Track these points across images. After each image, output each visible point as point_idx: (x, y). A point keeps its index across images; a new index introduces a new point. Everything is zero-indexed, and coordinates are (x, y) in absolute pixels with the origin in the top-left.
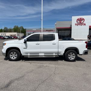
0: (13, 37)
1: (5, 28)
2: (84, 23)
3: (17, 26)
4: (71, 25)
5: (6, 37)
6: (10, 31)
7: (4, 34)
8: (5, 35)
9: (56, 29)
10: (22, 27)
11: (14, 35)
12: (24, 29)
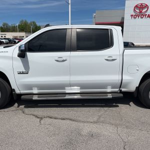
0: (17, 41)
1: (4, 24)
2: (147, 13)
3: (26, 21)
5: (4, 40)
6: (13, 30)
7: (3, 36)
8: (5, 37)
10: (34, 22)
11: (20, 37)
12: (38, 25)
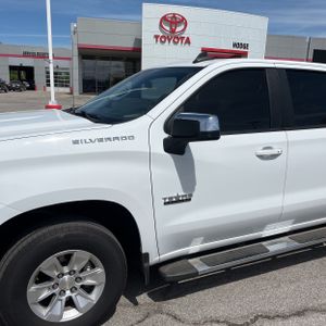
4: (139, 41)
9: (76, 52)
